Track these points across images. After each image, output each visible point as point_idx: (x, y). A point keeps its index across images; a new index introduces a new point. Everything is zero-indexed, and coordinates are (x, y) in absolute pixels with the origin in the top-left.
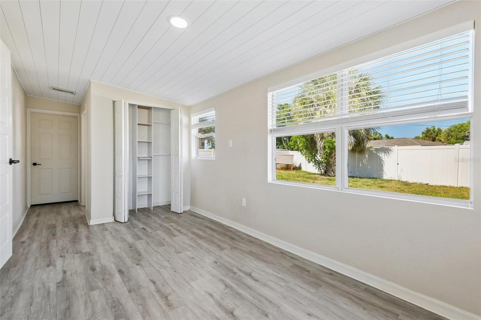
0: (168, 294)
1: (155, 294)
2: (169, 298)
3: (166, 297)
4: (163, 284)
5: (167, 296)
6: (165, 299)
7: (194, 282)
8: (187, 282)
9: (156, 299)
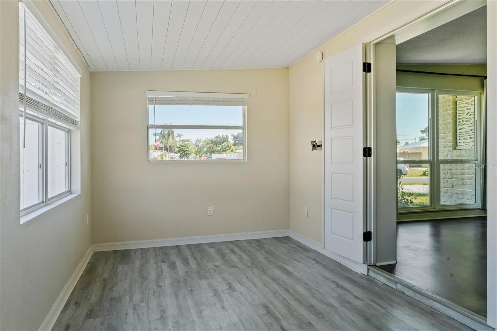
0: (267, 315)
1: (281, 318)
2: (265, 312)
3: (269, 313)
4: (271, 325)
5: (267, 314)
6: (270, 311)
7: (234, 321)
8: (242, 323)
9: (279, 312)
